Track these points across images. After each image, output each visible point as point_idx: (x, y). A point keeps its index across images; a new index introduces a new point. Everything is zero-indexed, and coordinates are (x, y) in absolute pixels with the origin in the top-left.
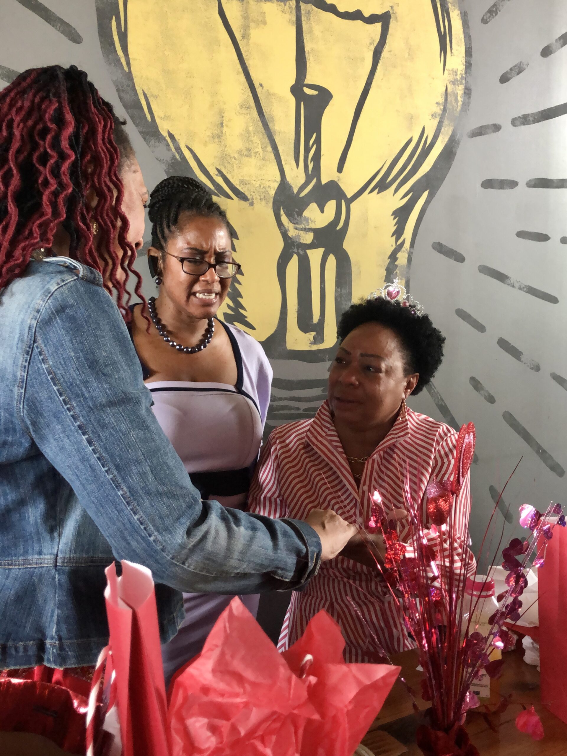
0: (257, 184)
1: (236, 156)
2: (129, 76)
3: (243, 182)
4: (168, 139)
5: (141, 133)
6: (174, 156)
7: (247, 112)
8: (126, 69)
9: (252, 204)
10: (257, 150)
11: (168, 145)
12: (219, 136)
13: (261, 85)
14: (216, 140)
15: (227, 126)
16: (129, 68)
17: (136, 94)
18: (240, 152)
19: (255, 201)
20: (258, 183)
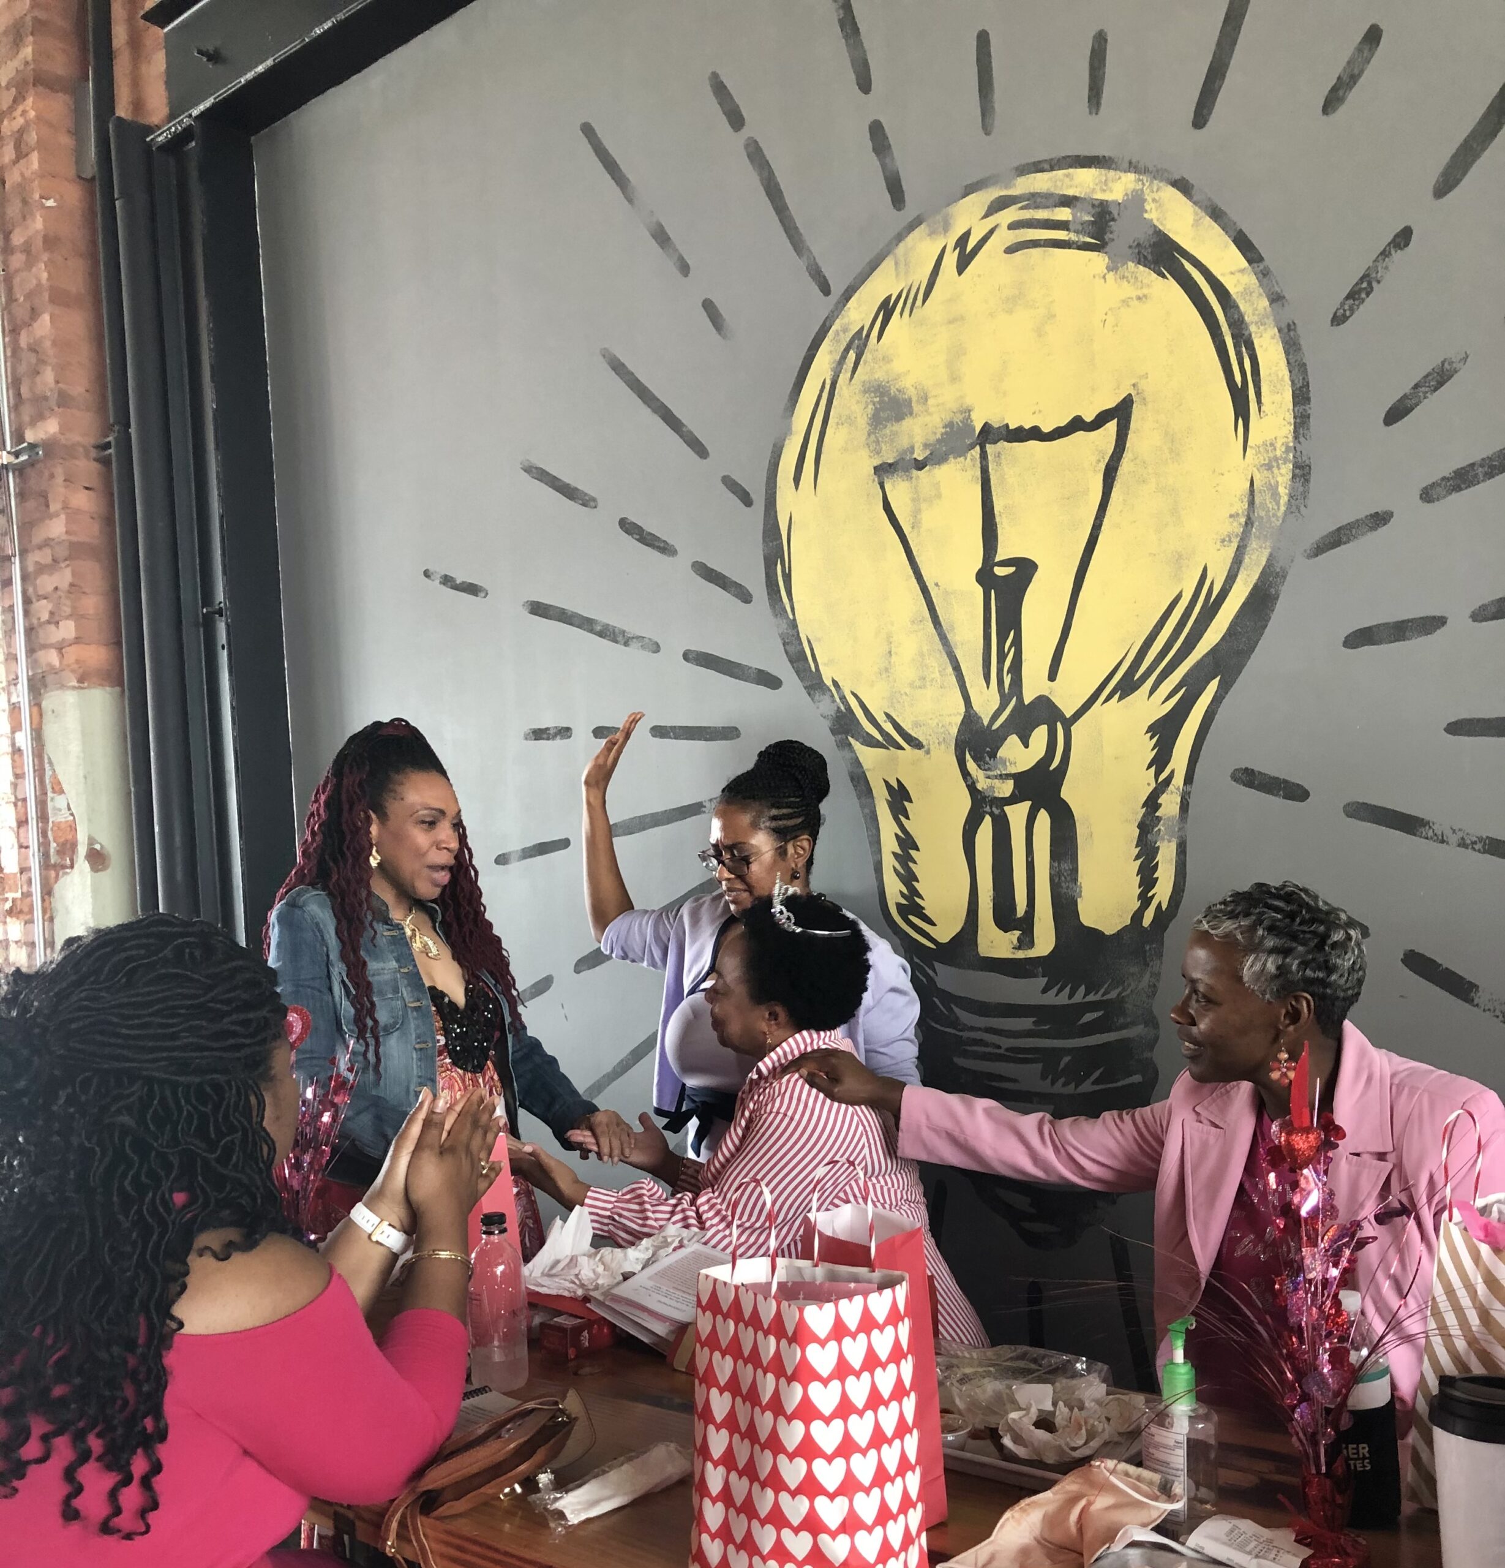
0: (934, 723)
1: (908, 690)
2: (794, 625)
3: (917, 724)
4: (833, 688)
5: (805, 688)
6: (839, 708)
7: (921, 627)
8: (791, 617)
9: (928, 752)
10: (933, 676)
11: (833, 696)
12: (887, 670)
13: (937, 585)
14: (884, 676)
15: (896, 653)
16: (794, 614)
17: (801, 643)
18: (912, 685)
19: (932, 747)
20: (936, 721)
